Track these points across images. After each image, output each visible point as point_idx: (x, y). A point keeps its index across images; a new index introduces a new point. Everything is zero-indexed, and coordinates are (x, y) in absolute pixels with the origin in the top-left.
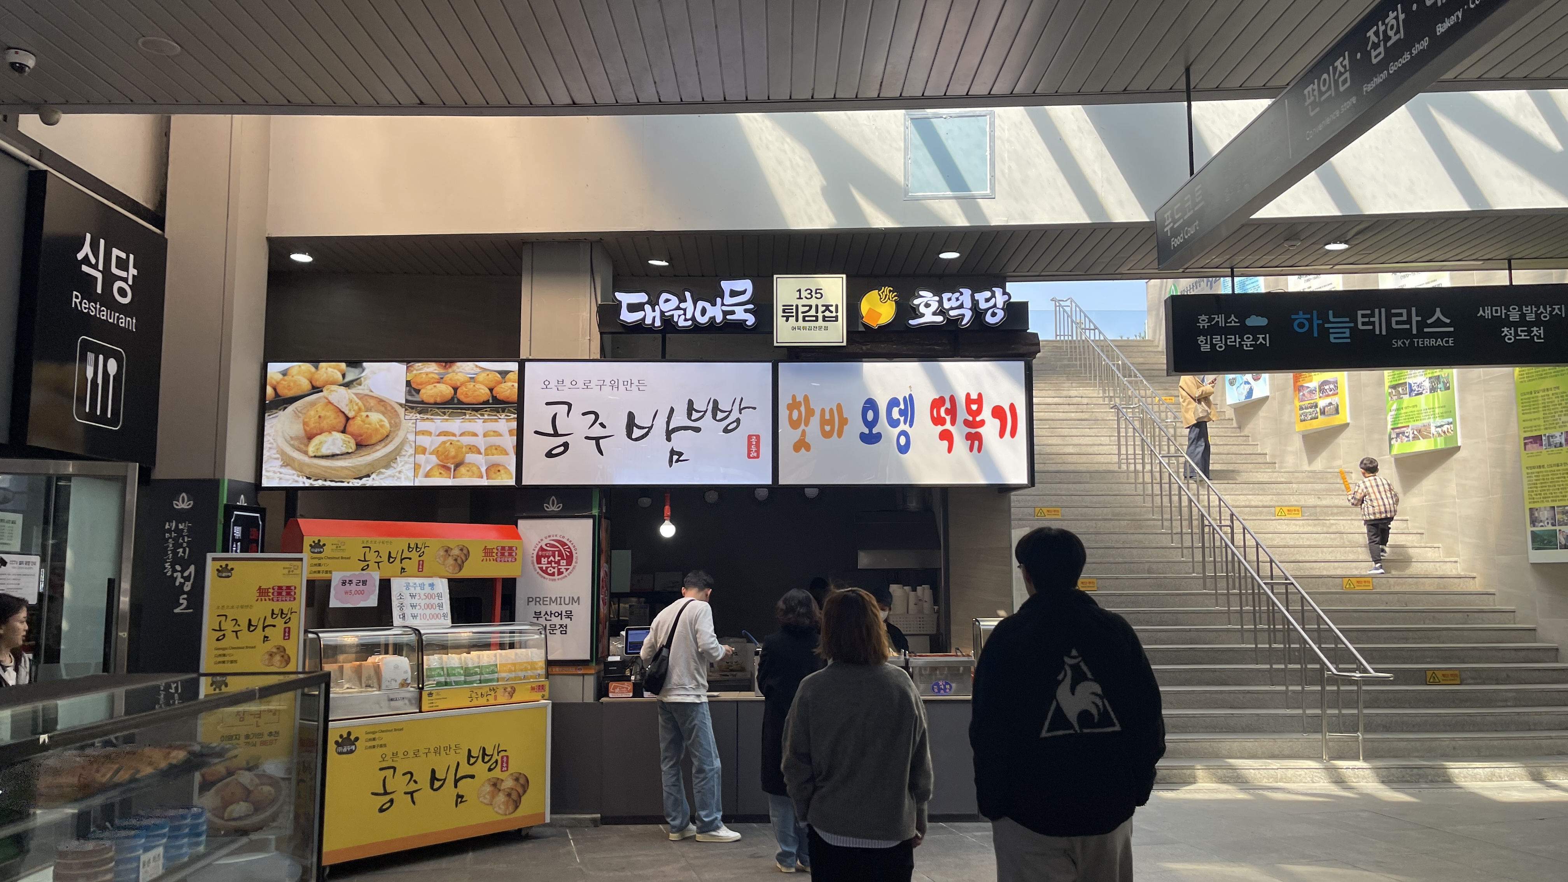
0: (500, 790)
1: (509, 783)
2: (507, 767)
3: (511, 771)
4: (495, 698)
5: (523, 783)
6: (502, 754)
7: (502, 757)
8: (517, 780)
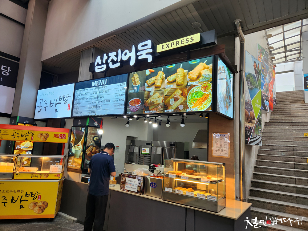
0: (37, 206)
1: (40, 204)
2: (40, 199)
3: (41, 200)
4: (41, 177)
5: (46, 205)
6: (39, 195)
7: (39, 196)
8: (43, 203)
